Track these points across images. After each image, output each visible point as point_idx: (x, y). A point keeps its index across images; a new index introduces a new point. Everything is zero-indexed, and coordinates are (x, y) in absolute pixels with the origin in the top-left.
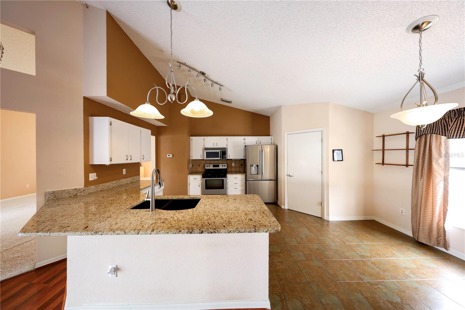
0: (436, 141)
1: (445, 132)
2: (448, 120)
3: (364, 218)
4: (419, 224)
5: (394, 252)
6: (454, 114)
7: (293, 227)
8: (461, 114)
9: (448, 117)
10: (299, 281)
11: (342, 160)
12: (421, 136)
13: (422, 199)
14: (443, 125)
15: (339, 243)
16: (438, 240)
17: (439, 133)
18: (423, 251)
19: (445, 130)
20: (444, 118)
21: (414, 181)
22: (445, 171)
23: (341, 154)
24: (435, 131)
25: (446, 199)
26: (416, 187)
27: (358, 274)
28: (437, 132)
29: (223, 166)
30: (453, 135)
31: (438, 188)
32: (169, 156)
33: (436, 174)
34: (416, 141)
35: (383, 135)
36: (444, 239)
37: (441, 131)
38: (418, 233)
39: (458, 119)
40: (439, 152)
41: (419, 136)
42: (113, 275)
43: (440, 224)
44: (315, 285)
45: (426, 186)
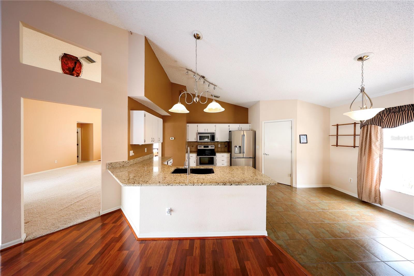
0: (375, 130)
1: (380, 124)
2: (383, 115)
3: (323, 186)
4: (363, 188)
5: (345, 207)
6: (386, 111)
7: (271, 192)
8: (391, 111)
9: (383, 113)
10: (282, 222)
11: (307, 143)
12: (364, 126)
13: (364, 170)
14: (379, 118)
15: (306, 201)
16: (375, 199)
17: (377, 124)
18: (364, 206)
19: (380, 122)
20: (380, 113)
21: (359, 158)
22: (380, 151)
23: (306, 138)
24: (374, 122)
25: (381, 170)
26: (361, 162)
27: (321, 219)
28: (375, 123)
29: (211, 147)
30: (386, 126)
31: (375, 162)
32: (171, 138)
33: (374, 152)
34: (361, 129)
35: (337, 124)
36: (379, 198)
37: (377, 123)
38: (362, 194)
39: (389, 115)
40: (376, 137)
41: (363, 126)
42: (169, 214)
43: (377, 188)
44: (294, 224)
45: (368, 161)
